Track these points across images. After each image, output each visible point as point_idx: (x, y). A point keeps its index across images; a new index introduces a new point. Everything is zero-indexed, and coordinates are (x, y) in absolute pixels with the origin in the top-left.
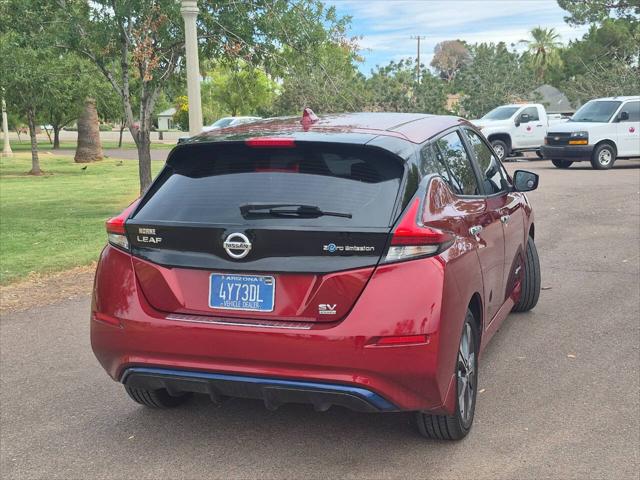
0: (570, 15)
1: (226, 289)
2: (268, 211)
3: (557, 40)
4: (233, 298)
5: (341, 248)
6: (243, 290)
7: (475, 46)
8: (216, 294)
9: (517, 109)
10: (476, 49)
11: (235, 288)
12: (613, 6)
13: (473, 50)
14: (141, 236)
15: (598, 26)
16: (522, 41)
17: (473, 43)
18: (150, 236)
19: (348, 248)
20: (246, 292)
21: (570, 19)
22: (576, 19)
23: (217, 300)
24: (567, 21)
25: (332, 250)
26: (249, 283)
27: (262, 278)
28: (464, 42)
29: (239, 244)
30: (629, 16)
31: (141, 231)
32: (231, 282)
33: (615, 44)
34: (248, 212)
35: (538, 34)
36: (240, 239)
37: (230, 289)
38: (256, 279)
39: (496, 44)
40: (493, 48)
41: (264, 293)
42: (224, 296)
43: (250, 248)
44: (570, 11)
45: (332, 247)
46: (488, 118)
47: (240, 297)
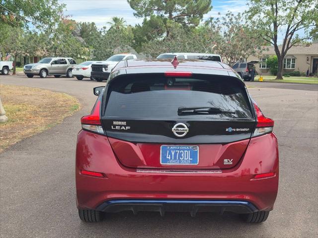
0: (136, 12)
1: (170, 153)
2: (192, 111)
3: (125, 23)
4: (175, 158)
5: (234, 130)
6: (180, 154)
7: (80, 24)
8: (164, 157)
9: (124, 56)
10: (81, 25)
11: (176, 153)
12: (155, 10)
13: (79, 25)
14: (115, 126)
15: (148, 18)
16: (108, 23)
17: (79, 22)
18: (121, 126)
19: (238, 130)
20: (183, 155)
21: (136, 14)
22: (139, 14)
23: (165, 160)
24: (134, 15)
25: (230, 131)
26: (184, 150)
27: (191, 147)
28: (74, 21)
29: (182, 129)
30: (161, 15)
31: (115, 123)
32: (173, 150)
33: (157, 28)
34: (181, 112)
35: (116, 20)
36: (182, 127)
37: (173, 154)
38: (188, 148)
39: (91, 23)
40: (89, 25)
41: (193, 155)
42: (169, 158)
43: (188, 131)
44: (136, 10)
45: (230, 129)
46: (110, 60)
47: (179, 158)
